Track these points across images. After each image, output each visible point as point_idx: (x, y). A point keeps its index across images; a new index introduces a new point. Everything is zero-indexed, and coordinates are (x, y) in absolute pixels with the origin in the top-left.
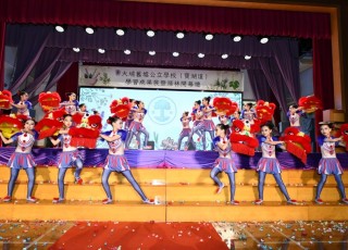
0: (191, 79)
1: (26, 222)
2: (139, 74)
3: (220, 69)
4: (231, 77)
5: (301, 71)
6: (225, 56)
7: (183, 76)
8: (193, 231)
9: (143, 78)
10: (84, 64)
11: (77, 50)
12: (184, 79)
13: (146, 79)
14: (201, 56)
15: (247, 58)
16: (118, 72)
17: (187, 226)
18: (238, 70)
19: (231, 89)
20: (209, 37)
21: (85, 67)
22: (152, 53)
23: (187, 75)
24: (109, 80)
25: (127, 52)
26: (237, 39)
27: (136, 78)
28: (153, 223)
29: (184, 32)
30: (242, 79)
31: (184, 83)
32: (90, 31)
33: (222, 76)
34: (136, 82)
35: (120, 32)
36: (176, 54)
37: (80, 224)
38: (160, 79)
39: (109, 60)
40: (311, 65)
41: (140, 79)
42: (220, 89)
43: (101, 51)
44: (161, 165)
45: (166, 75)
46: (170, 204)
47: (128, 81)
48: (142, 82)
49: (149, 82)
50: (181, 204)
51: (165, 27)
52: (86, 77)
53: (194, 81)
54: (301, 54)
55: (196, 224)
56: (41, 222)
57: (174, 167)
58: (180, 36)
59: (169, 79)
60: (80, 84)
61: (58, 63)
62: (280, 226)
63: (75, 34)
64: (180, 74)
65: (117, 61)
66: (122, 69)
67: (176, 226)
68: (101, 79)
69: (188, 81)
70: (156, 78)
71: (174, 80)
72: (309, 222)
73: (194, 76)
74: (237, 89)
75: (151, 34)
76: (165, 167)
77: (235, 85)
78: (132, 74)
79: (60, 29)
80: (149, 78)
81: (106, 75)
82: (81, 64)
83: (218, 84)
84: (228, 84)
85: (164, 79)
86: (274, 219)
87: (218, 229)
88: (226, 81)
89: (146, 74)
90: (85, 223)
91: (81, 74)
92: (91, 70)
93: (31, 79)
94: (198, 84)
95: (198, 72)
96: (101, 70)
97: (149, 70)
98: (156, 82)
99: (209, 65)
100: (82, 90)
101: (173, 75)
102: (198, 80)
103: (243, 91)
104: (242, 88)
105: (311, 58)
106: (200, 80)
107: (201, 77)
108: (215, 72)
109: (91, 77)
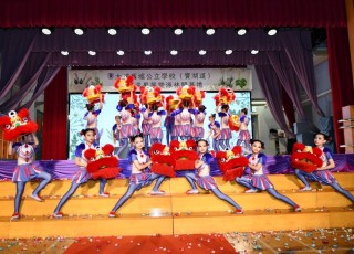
0: (192, 79)
1: (24, 240)
3: (224, 67)
4: (237, 74)
5: (315, 64)
6: (229, 52)
7: (183, 76)
8: (204, 243)
9: (138, 80)
10: (73, 68)
11: (66, 53)
12: (184, 80)
13: (142, 81)
14: (202, 52)
15: (254, 52)
17: (196, 238)
18: (245, 67)
19: (238, 88)
20: (210, 32)
21: (75, 71)
22: (148, 53)
23: (187, 76)
24: (102, 84)
25: (121, 53)
26: (242, 32)
28: (159, 236)
29: (182, 28)
30: (250, 76)
32: (79, 32)
33: (226, 75)
35: (112, 32)
36: (174, 53)
37: (80, 240)
38: (157, 81)
39: (101, 63)
40: (327, 57)
43: (92, 53)
45: (164, 76)
46: (177, 215)
48: (138, 84)
49: (146, 85)
50: (189, 215)
51: (161, 23)
52: (76, 82)
53: (195, 81)
54: (314, 45)
55: (206, 237)
56: (39, 239)
58: (178, 32)
59: (168, 80)
60: (70, 91)
61: (46, 68)
62: (299, 235)
64: (180, 75)
65: (108, 63)
66: (115, 72)
67: (184, 239)
68: (93, 84)
69: (188, 81)
70: (153, 80)
71: (173, 81)
72: (331, 229)
73: (195, 76)
74: (245, 88)
75: (146, 31)
77: (243, 83)
79: (46, 32)
80: (146, 80)
81: (97, 80)
82: (69, 68)
83: (223, 83)
84: (233, 83)
85: (162, 80)
86: (293, 228)
87: (230, 241)
88: (231, 80)
89: (142, 77)
90: (86, 239)
91: (71, 80)
92: (81, 74)
93: (17, 88)
94: (200, 84)
95: (200, 71)
96: (91, 74)
97: (145, 71)
99: (213, 63)
100: (73, 97)
101: (172, 76)
102: (199, 80)
103: (251, 88)
104: (250, 86)
105: (325, 49)
106: (202, 80)
107: (203, 76)
108: (219, 70)
109: (81, 83)
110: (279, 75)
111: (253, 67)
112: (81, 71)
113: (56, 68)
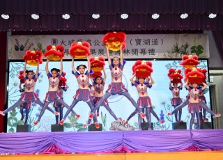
0: (143, 46)
3: (179, 32)
4: (193, 41)
6: (184, 16)
7: (134, 43)
10: (13, 34)
11: (6, 17)
12: (134, 46)
14: (155, 16)
15: (212, 16)
16: (54, 41)
18: (201, 32)
21: (16, 37)
22: (96, 16)
23: (138, 42)
25: (66, 17)
30: (206, 43)
31: (135, 51)
33: (181, 40)
36: (124, 16)
39: (44, 27)
42: (179, 56)
43: (35, 17)
44: (119, 149)
49: (93, 52)
52: (17, 49)
53: (147, 47)
57: (134, 151)
64: (130, 40)
65: (52, 28)
66: (59, 38)
69: (139, 47)
70: (101, 47)
73: (147, 42)
74: (201, 56)
76: (123, 151)
77: (198, 50)
80: (93, 47)
81: (40, 47)
82: (9, 33)
83: (177, 50)
84: (189, 50)
88: (186, 46)
91: (11, 46)
92: (22, 40)
94: (152, 51)
95: (151, 37)
96: (33, 39)
98: (101, 52)
99: (166, 28)
100: (12, 65)
102: (152, 47)
103: (208, 57)
104: (207, 54)
106: (154, 47)
107: (155, 42)
108: (173, 35)
109: (22, 49)
111: (210, 32)
112: (22, 36)
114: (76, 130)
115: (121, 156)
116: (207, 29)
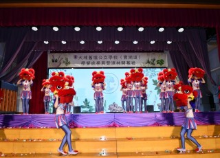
0: (128, 60)
2: (90, 58)
3: (149, 52)
4: (158, 57)
5: (209, 50)
6: (152, 42)
7: (123, 58)
9: (93, 60)
10: (51, 52)
11: (47, 43)
12: (123, 60)
13: (96, 61)
14: (135, 42)
15: (169, 42)
16: (75, 57)
18: (162, 52)
19: (159, 65)
20: (141, 29)
21: (53, 54)
22: (100, 42)
23: (125, 57)
24: (69, 63)
25: (82, 42)
26: (161, 30)
27: (88, 60)
29: (122, 27)
30: (166, 58)
31: (123, 63)
32: (56, 29)
33: (151, 57)
34: (88, 63)
35: (77, 29)
36: (117, 42)
38: (106, 61)
39: (69, 49)
40: (216, 46)
41: (91, 61)
42: (150, 66)
43: (64, 42)
44: (112, 124)
45: (111, 57)
47: (83, 63)
48: (93, 63)
49: (98, 63)
51: (109, 24)
52: (53, 61)
53: (131, 60)
57: (121, 126)
58: (120, 29)
59: (113, 60)
60: (49, 67)
61: (33, 53)
63: (45, 32)
64: (120, 57)
65: (74, 49)
66: (78, 55)
68: (64, 62)
69: (126, 60)
70: (103, 60)
71: (116, 61)
73: (131, 57)
74: (163, 66)
75: (99, 29)
76: (115, 126)
77: (161, 62)
78: (86, 57)
79: (35, 29)
80: (98, 60)
81: (67, 59)
82: (49, 52)
83: (148, 62)
84: (155, 62)
85: (108, 60)
88: (154, 60)
89: (96, 58)
91: (49, 60)
92: (56, 56)
93: (15, 65)
94: (134, 63)
95: (133, 54)
96: (62, 55)
97: (98, 55)
98: (103, 63)
99: (142, 49)
100: (50, 70)
101: (115, 57)
102: (133, 60)
103: (167, 66)
104: (166, 64)
105: (215, 41)
106: (135, 60)
107: (136, 58)
108: (146, 54)
109: (56, 61)
110: (185, 57)
111: (168, 52)
112: (56, 54)
113: (40, 52)
114: (88, 109)
115: (113, 129)
116: (167, 50)
